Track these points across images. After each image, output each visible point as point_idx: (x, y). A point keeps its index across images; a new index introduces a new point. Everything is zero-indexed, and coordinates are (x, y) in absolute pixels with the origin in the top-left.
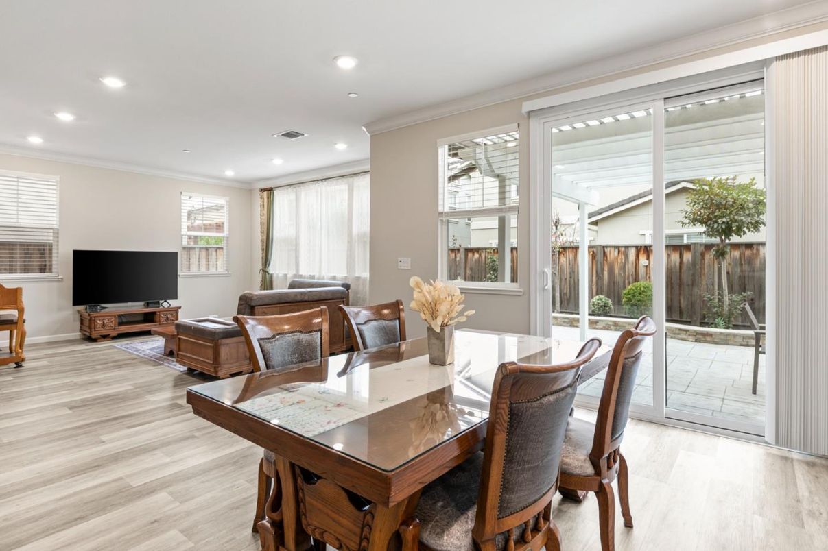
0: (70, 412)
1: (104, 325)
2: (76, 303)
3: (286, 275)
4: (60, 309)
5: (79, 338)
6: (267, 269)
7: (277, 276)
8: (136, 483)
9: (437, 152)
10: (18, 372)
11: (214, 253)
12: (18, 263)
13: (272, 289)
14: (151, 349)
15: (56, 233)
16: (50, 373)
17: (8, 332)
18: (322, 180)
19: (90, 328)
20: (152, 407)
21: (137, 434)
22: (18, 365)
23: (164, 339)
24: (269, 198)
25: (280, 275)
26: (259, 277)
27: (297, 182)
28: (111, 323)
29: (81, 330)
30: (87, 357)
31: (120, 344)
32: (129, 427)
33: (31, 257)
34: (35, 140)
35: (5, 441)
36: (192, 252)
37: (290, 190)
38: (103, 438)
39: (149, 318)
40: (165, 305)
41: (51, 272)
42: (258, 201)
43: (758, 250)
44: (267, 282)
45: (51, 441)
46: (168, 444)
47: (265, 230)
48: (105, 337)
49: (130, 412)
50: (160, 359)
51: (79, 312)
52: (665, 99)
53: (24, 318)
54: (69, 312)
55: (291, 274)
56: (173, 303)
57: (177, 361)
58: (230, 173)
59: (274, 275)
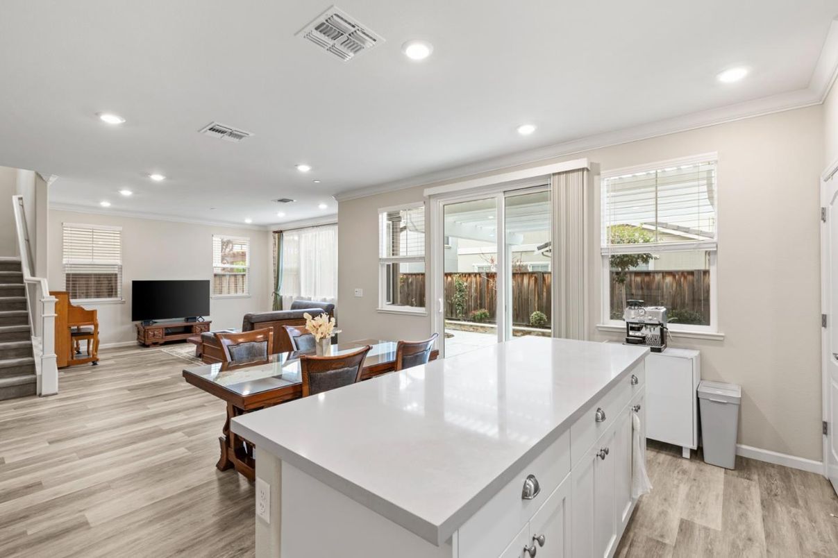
0: (129, 392)
1: (154, 335)
2: (134, 319)
3: (291, 297)
4: (123, 324)
5: (136, 344)
6: (278, 293)
7: (286, 297)
8: (166, 428)
9: (378, 217)
10: (95, 368)
11: (241, 279)
12: (93, 290)
13: (282, 309)
14: (187, 353)
15: (121, 268)
16: (116, 369)
17: (87, 340)
18: (317, 226)
19: (144, 337)
20: (181, 389)
21: (169, 404)
22: (95, 364)
23: (196, 346)
24: (279, 239)
25: (288, 297)
26: (272, 299)
27: (299, 228)
28: (159, 333)
29: (138, 339)
30: (142, 358)
31: (165, 349)
32: (166, 401)
33: (101, 284)
34: (105, 204)
35: (89, 407)
36: (223, 278)
37: (294, 232)
38: (149, 406)
39: (188, 330)
40: (200, 320)
41: (117, 297)
42: (272, 240)
43: (654, 277)
44: (278, 304)
45: (118, 408)
46: (188, 409)
47: (276, 263)
48: (155, 344)
49: (167, 392)
50: (192, 359)
51: (136, 325)
52: (504, 192)
53: (99, 330)
54: (129, 325)
55: (295, 296)
56: (206, 319)
57: (202, 361)
58: (248, 221)
59: (283, 298)
